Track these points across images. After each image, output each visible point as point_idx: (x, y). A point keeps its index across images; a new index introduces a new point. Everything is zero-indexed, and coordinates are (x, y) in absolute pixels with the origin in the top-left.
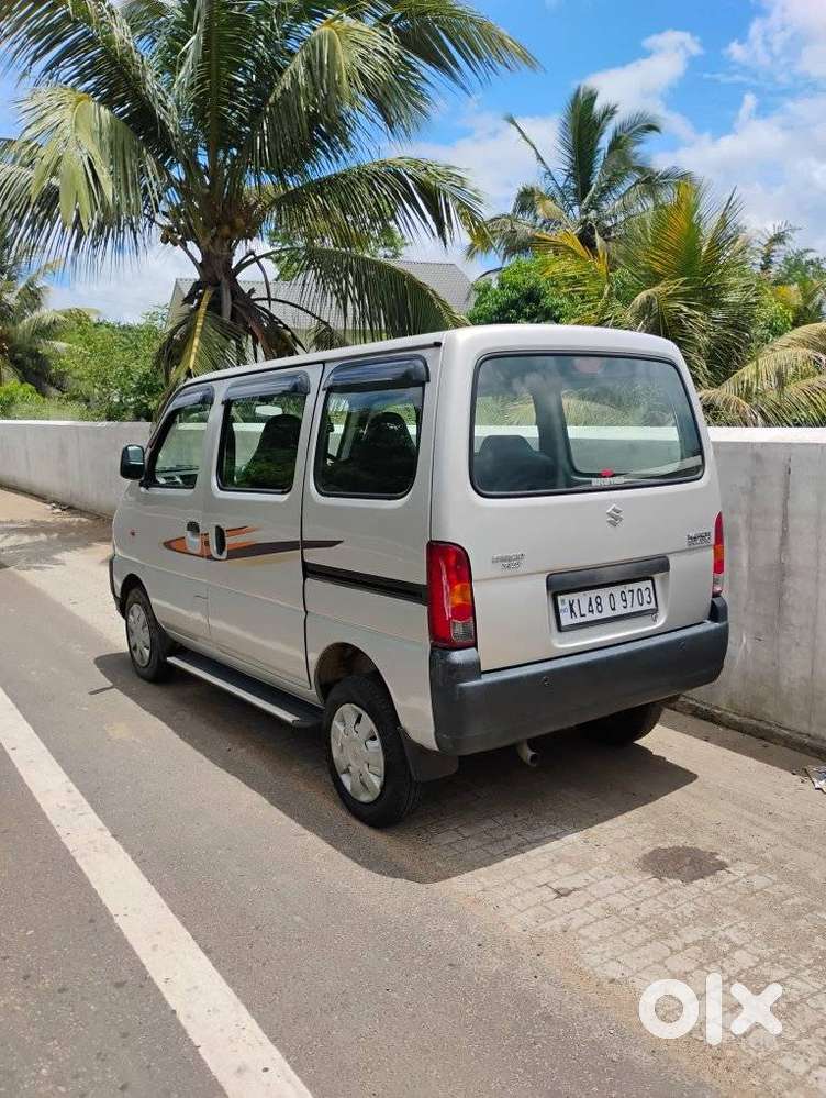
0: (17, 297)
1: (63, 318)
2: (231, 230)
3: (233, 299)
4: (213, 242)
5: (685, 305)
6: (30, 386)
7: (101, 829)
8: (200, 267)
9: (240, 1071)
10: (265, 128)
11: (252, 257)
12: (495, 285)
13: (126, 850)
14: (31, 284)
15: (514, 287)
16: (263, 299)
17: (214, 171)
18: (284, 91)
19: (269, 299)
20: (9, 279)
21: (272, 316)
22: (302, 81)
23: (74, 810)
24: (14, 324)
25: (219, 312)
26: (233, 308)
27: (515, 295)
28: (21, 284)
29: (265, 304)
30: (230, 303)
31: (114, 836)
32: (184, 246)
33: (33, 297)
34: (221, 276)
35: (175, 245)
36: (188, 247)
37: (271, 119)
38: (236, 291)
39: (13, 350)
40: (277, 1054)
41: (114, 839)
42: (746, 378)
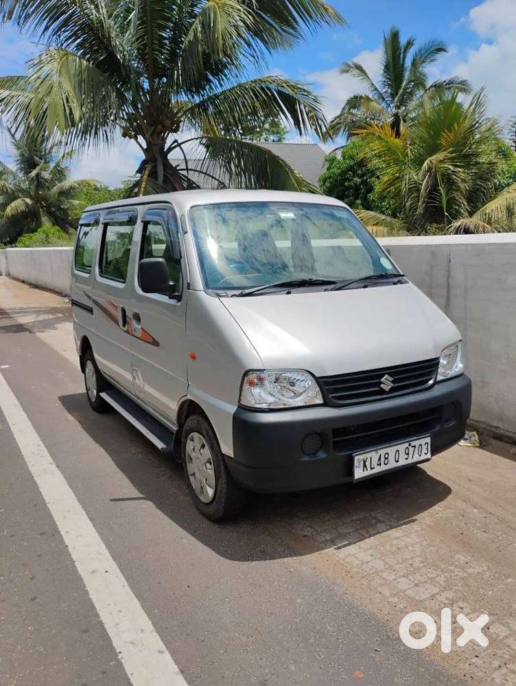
0: (50, 174)
1: (77, 186)
2: (163, 128)
3: (164, 170)
4: (152, 135)
5: (452, 165)
6: (58, 227)
7: (51, 464)
8: (146, 151)
9: (93, 572)
10: (180, 65)
11: (176, 144)
12: (339, 157)
13: (62, 473)
14: (58, 165)
15: (351, 157)
16: (184, 170)
17: (152, 92)
18: (190, 41)
19: (187, 169)
20: (45, 162)
21: (189, 180)
22: (199, 35)
23: (38, 454)
24: (49, 190)
25: (156, 178)
26: (164, 175)
27: (352, 163)
28: (52, 165)
29: (184, 173)
30: (162, 172)
31: (57, 467)
32: (136, 139)
33: (60, 173)
34: (158, 156)
35: (131, 138)
36: (139, 140)
37: (183, 58)
38: (167, 165)
39: (49, 206)
40: (114, 565)
41: (56, 468)
42: (487, 212)
